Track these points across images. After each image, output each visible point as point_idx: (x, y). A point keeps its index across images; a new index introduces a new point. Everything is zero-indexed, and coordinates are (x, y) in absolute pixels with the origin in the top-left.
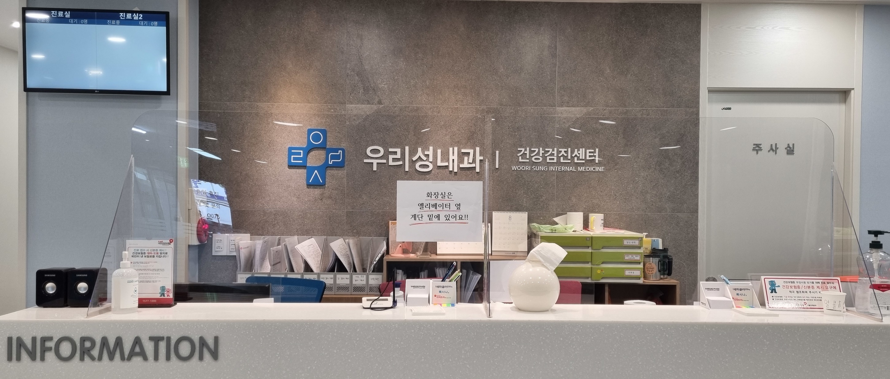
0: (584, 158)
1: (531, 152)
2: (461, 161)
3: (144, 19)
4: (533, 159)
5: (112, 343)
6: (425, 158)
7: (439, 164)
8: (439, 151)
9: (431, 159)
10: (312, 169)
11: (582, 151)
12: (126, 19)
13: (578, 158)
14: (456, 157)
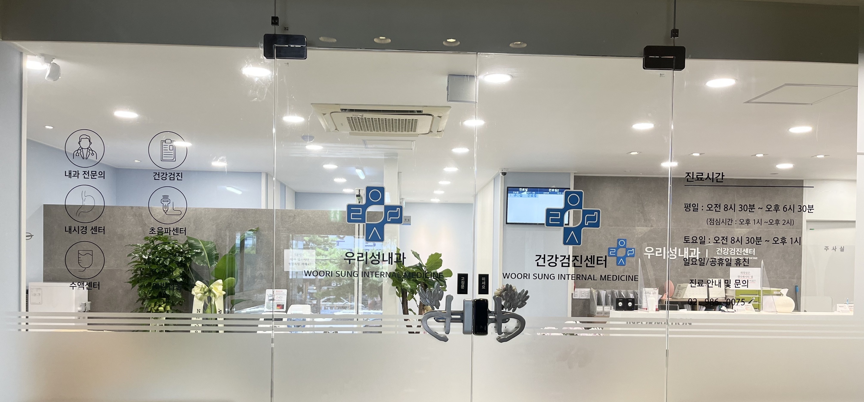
0: (748, 253)
1: (723, 250)
2: (690, 254)
3: (559, 192)
4: (724, 253)
6: (673, 253)
7: (679, 255)
8: (680, 249)
9: (676, 253)
10: (620, 258)
11: (747, 249)
12: (552, 192)
13: (745, 253)
14: (687, 253)
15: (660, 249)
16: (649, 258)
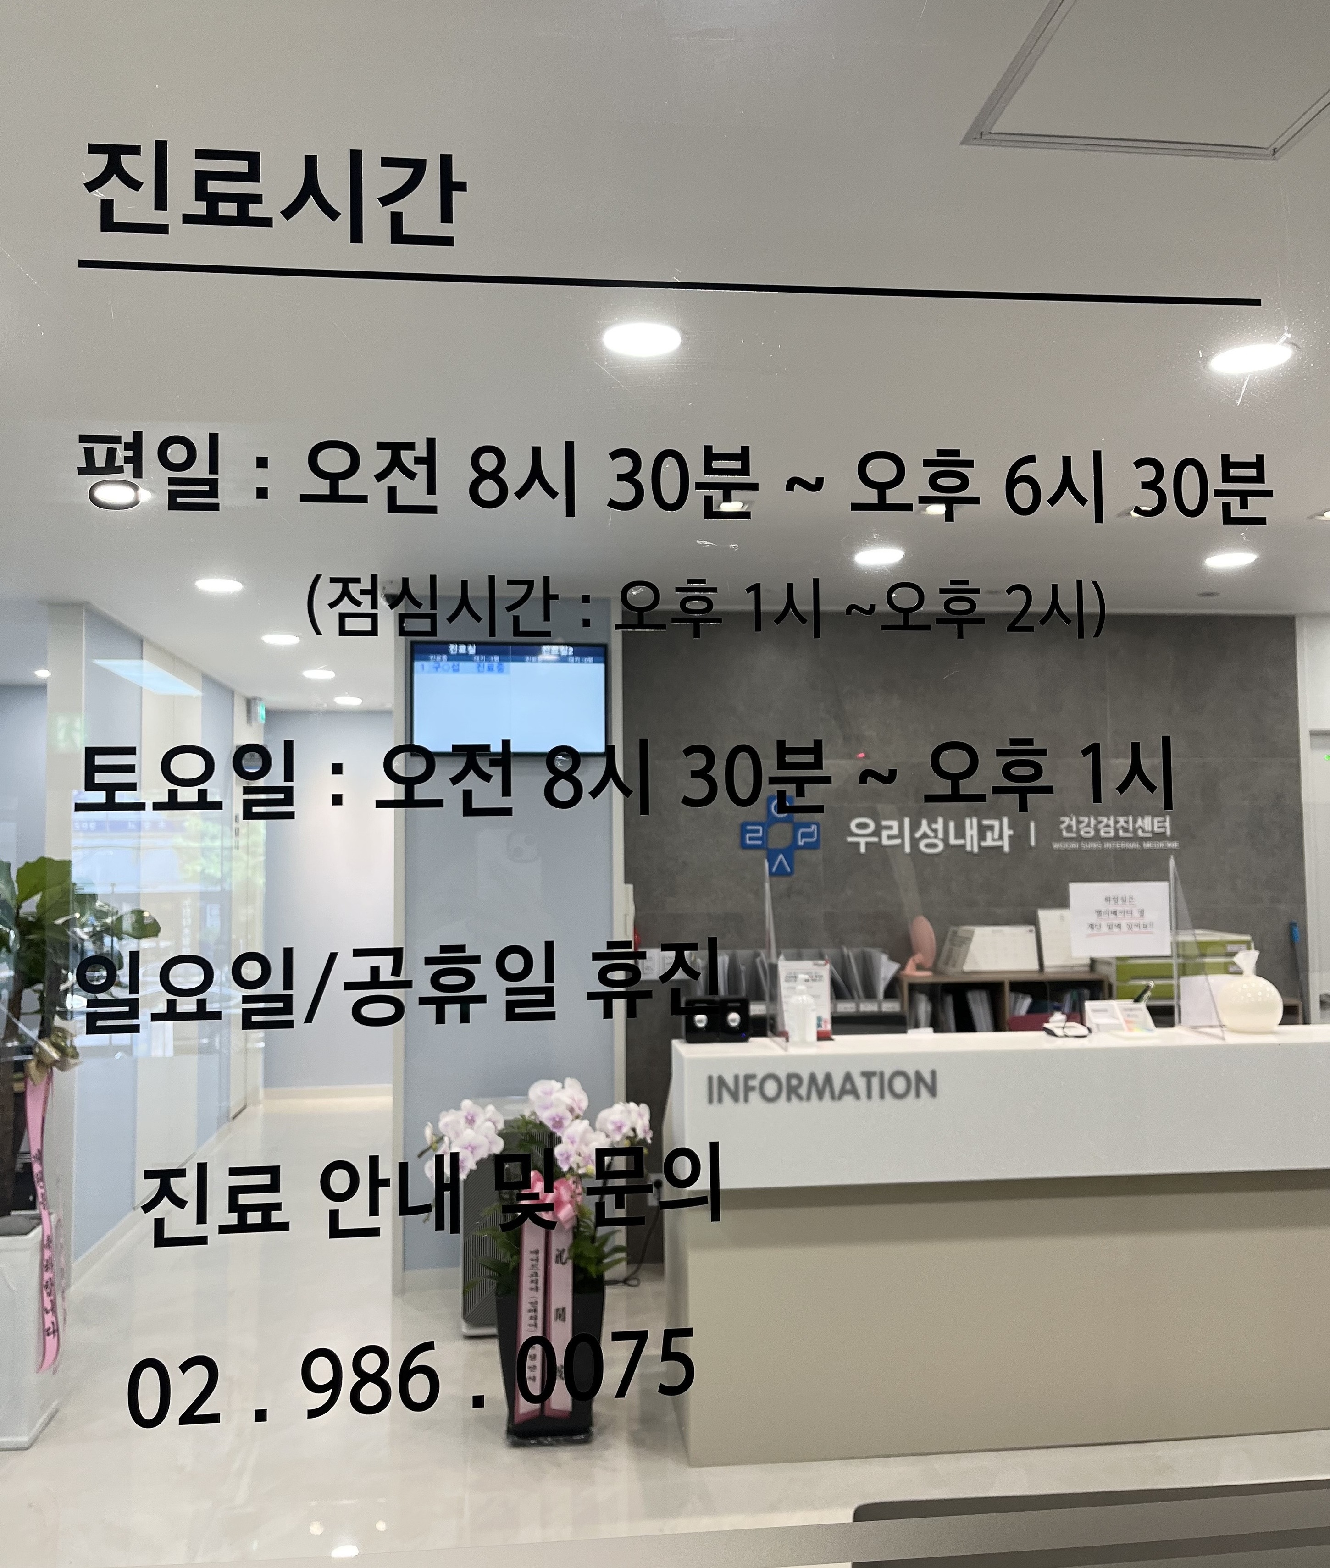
0: (1150, 829)
1: (1079, 822)
2: (982, 837)
3: (575, 654)
4: (1082, 833)
5: (820, 1080)
6: (931, 834)
7: (953, 841)
8: (952, 825)
9: (941, 835)
10: (776, 852)
11: (1148, 820)
12: (550, 654)
13: (1144, 831)
14: (975, 832)
15: (895, 824)
16: (863, 849)
